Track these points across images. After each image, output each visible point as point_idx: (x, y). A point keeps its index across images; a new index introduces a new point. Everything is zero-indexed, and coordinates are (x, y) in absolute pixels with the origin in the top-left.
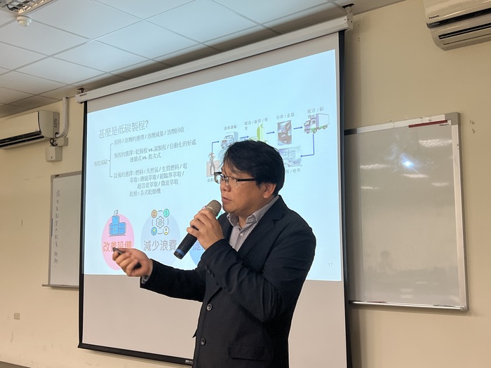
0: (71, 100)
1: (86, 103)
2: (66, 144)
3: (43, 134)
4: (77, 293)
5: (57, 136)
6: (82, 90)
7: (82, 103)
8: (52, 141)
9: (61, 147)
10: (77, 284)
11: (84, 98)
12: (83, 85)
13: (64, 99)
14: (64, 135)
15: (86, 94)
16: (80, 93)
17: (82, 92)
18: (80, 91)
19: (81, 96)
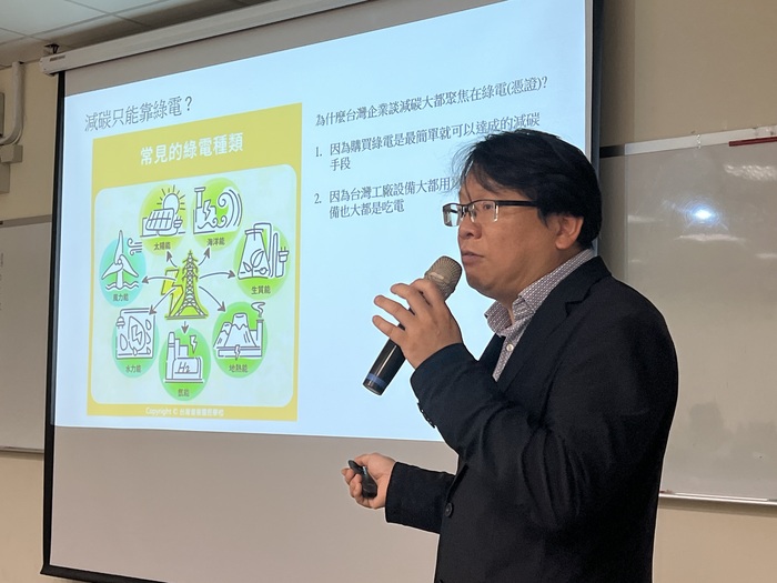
0: (31, 68)
1: (62, 74)
2: (19, 158)
6: (54, 47)
7: (53, 74)
9: (8, 163)
10: (41, 446)
11: (59, 65)
12: (56, 39)
13: (15, 65)
14: (14, 140)
15: (63, 57)
16: (50, 54)
17: (55, 53)
18: (51, 50)
19: (52, 60)
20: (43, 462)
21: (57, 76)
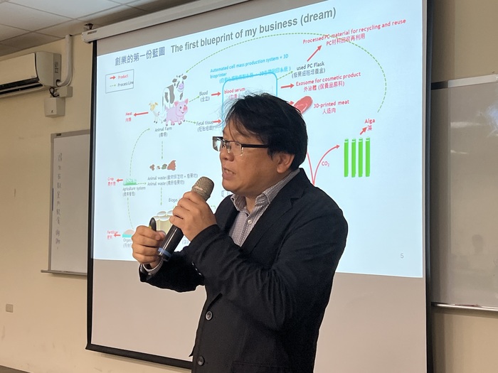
0: (77, 38)
1: (95, 42)
2: (70, 94)
3: (41, 81)
4: (85, 282)
5: (59, 84)
6: (90, 25)
7: (90, 42)
8: (52, 90)
9: (64, 98)
10: (86, 271)
11: (93, 37)
12: (92, 20)
13: (67, 36)
14: (67, 83)
15: (96, 31)
16: (88, 30)
17: (91, 29)
18: (88, 27)
19: (89, 33)
20: (86, 281)
21: (92, 43)
